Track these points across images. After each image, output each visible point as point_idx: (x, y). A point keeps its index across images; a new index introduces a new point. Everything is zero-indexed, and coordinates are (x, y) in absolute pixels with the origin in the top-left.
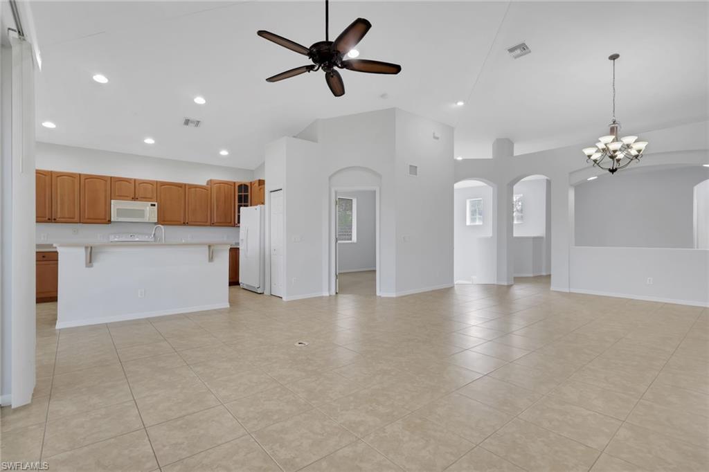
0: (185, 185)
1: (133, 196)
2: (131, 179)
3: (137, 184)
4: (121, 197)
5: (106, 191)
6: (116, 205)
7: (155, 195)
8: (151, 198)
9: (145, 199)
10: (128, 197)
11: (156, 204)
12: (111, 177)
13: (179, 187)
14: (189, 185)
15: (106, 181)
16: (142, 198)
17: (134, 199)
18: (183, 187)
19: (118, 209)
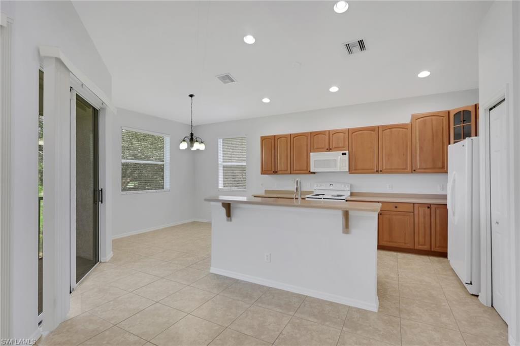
0: (378, 127)
1: (328, 148)
2: (325, 131)
3: (331, 134)
4: (319, 149)
5: (307, 145)
6: (314, 157)
7: (347, 143)
8: (343, 147)
9: (337, 148)
10: (323, 148)
11: (347, 152)
12: (311, 133)
13: (372, 131)
14: (383, 126)
15: (307, 137)
16: (335, 148)
17: (329, 149)
18: (377, 130)
19: (315, 161)
